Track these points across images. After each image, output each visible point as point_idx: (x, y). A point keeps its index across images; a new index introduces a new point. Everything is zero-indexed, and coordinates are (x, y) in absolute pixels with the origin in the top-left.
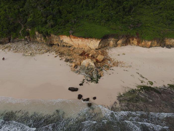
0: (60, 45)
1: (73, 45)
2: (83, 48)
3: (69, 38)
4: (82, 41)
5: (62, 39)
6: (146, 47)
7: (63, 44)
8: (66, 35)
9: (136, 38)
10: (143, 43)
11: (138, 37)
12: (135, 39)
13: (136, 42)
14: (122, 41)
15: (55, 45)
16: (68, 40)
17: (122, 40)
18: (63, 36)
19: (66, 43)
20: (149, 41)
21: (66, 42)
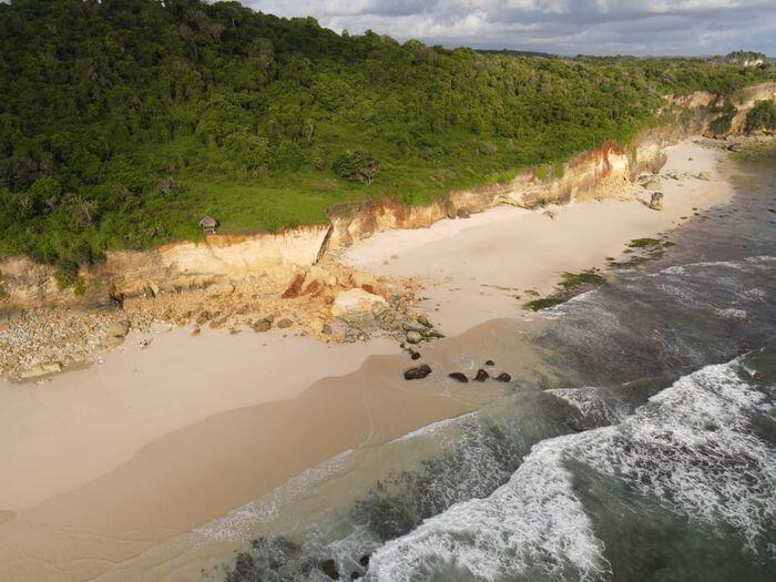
0: (156, 291)
1: (222, 276)
2: (265, 275)
3: (202, 247)
4: (262, 246)
5: (174, 259)
6: (422, 227)
7: (174, 282)
8: (190, 241)
9: (391, 208)
10: (412, 217)
11: (394, 203)
12: (387, 211)
13: (393, 218)
14: (359, 224)
15: (133, 296)
16: (200, 257)
17: (358, 220)
18: (178, 248)
19: (189, 275)
20: (425, 206)
21: (192, 267)
